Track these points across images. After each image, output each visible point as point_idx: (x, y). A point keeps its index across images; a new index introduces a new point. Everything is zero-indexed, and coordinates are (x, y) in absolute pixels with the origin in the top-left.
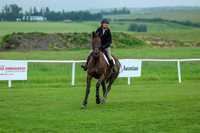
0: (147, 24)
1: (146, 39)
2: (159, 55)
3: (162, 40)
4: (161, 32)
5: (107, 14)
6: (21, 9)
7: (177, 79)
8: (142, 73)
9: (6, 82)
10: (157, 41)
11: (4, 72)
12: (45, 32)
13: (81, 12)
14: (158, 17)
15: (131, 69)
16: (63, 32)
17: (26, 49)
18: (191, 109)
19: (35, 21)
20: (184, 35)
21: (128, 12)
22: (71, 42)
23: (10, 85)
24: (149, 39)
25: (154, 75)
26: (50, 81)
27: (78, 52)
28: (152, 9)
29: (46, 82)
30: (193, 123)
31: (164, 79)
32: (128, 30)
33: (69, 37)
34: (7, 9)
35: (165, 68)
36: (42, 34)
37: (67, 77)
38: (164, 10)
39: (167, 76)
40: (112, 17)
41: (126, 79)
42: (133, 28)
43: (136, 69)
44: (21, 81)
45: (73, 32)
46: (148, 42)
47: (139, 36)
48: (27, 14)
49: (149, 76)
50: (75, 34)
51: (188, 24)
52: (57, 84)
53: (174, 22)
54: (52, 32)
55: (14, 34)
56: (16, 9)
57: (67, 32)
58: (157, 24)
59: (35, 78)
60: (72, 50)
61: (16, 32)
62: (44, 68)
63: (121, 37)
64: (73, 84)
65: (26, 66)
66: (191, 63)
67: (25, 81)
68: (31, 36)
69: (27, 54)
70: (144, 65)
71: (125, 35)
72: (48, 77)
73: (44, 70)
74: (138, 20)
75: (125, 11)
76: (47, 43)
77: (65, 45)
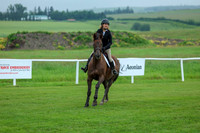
0: (150, 23)
1: (149, 38)
2: (162, 54)
3: (165, 39)
4: (164, 31)
5: (110, 13)
6: (25, 8)
7: (180, 77)
8: (146, 72)
9: (11, 81)
10: (160, 40)
11: (9, 70)
12: (49, 31)
13: (85, 12)
14: (161, 16)
15: (134, 68)
16: (67, 31)
17: (31, 48)
18: (193, 108)
19: (40, 20)
20: (187, 34)
21: (132, 12)
22: (75, 41)
23: (15, 84)
24: (153, 38)
25: (158, 74)
26: (54, 80)
27: (82, 51)
28: (155, 9)
29: (50, 80)
30: (196, 121)
31: (167, 78)
32: (132, 29)
33: (73, 36)
34: (12, 9)
35: (168, 67)
36: (47, 33)
37: (71, 76)
38: (167, 9)
39: (170, 75)
40: (115, 17)
41: (129, 78)
42: (136, 27)
43: (140, 68)
44: (25, 80)
45: (77, 31)
46: (152, 41)
47: (142, 35)
48: (32, 14)
49: (152, 74)
50: (80, 33)
51: (191, 23)
52: (61, 83)
53: (177, 21)
54: (56, 31)
55: (18, 33)
56: (20, 8)
57: (71, 31)
58: (160, 23)
59: (40, 76)
60: (76, 48)
61: (21, 31)
62: (48, 67)
63: (125, 36)
64: (77, 82)
65: (30, 65)
66: (194, 62)
67: (29, 80)
68: (36, 36)
69: (32, 53)
70: (148, 64)
71: (128, 34)
72: (52, 76)
73: (48, 69)
74: (141, 19)
75: (128, 11)
76: (52, 42)
77: (69, 44)
